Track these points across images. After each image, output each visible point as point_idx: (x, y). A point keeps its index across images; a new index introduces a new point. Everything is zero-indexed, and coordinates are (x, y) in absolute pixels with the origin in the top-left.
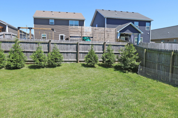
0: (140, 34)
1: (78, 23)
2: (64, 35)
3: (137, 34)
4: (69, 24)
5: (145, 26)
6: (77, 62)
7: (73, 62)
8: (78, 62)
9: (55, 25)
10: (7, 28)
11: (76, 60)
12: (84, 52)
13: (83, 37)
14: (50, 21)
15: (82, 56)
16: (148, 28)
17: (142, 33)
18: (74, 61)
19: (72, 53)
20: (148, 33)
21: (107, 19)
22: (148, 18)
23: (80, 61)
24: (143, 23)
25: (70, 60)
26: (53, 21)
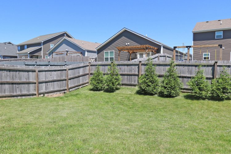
9: (223, 39)
10: (162, 48)
14: (217, 34)
26: (221, 34)
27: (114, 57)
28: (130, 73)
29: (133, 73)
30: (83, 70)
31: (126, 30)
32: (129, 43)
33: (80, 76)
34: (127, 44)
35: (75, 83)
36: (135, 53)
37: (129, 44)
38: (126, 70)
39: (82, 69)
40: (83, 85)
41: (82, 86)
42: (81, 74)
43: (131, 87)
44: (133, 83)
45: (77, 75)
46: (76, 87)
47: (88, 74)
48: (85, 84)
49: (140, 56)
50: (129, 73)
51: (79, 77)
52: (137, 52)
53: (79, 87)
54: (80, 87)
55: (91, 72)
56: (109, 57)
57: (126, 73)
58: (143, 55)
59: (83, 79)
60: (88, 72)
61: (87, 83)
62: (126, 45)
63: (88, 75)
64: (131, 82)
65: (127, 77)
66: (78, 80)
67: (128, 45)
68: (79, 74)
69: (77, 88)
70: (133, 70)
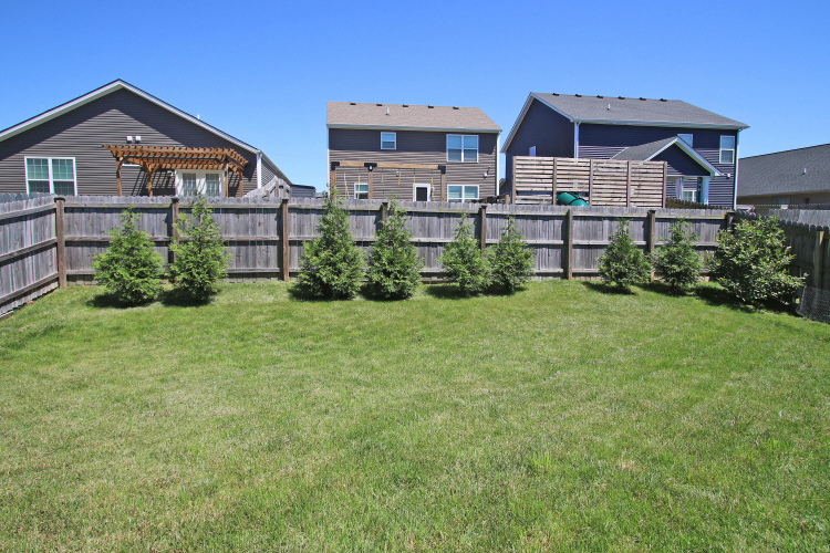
0: (706, 180)
1: (474, 142)
2: (428, 186)
3: (695, 177)
4: (448, 148)
5: (718, 148)
6: (564, 276)
7: (551, 278)
8: (570, 275)
9: (398, 150)
10: (259, 163)
11: (561, 270)
12: (585, 242)
13: (559, 193)
14: (384, 138)
15: (578, 258)
16: (728, 155)
17: (717, 174)
18: (555, 275)
19: (548, 246)
20: (729, 175)
21: (584, 126)
22: (728, 120)
23: (575, 275)
24: (708, 137)
25: (543, 270)
26: (393, 138)
27: (75, 181)
28: (250, 237)
29: (260, 236)
30: (36, 228)
31: (124, 89)
32: (139, 135)
33: (27, 255)
34: (130, 138)
35: (8, 282)
36: (166, 170)
37: (138, 138)
38: (233, 227)
39: (30, 224)
40: (39, 288)
41: (34, 295)
42: (28, 244)
43: (254, 280)
44: (260, 268)
45: (13, 250)
46: (14, 300)
47: (56, 245)
48: (48, 284)
49: (184, 182)
50: (242, 237)
51: (22, 256)
52: (173, 170)
53: (24, 300)
54: (30, 298)
55: (67, 237)
56: (51, 180)
57: (233, 236)
58: (195, 179)
59: (37, 267)
60: (54, 237)
61: (52, 281)
62: (129, 142)
63: (54, 249)
64: (254, 265)
65: (239, 251)
66: (21, 271)
67: (138, 142)
68: (22, 245)
69: (17, 304)
70: (258, 228)
